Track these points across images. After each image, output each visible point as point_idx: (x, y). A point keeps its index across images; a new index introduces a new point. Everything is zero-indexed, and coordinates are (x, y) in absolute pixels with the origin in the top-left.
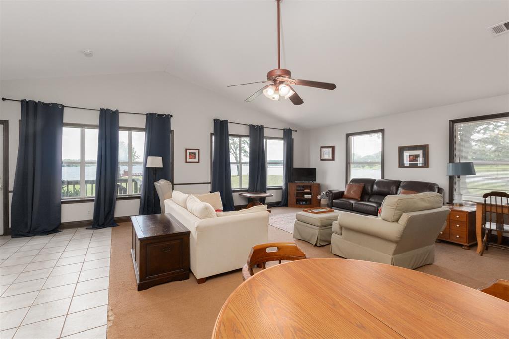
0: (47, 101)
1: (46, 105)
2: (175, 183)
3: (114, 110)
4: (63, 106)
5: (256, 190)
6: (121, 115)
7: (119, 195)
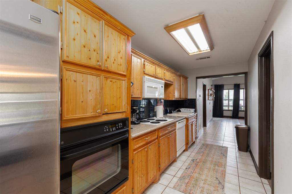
0: (220, 84)
1: (220, 85)
3: (238, 83)
4: (224, 85)
6: (240, 85)
7: (240, 110)
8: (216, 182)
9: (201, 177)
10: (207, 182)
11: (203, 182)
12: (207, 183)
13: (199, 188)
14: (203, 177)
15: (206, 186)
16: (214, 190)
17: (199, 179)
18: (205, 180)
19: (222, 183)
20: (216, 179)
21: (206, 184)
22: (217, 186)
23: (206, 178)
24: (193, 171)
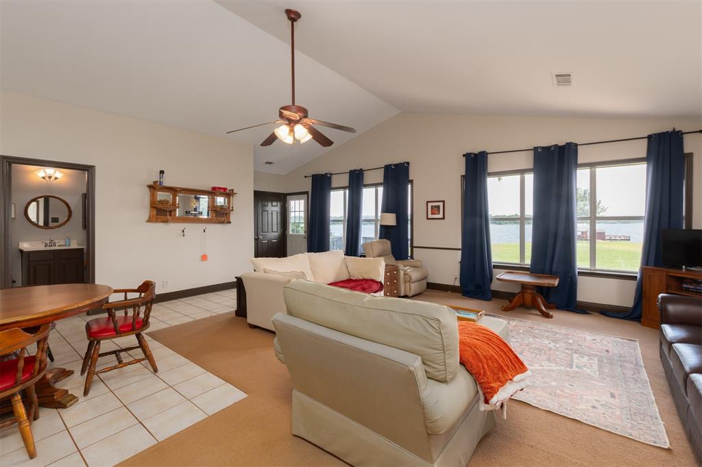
1: (323, 176)
2: (414, 245)
5: (551, 270)
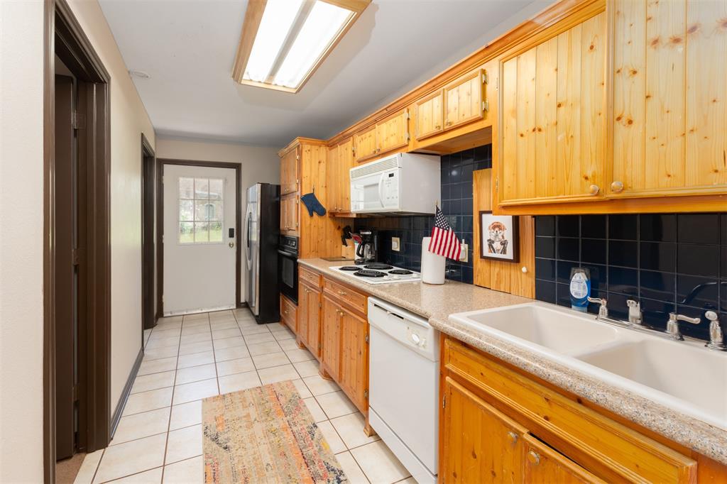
8: (226, 436)
9: (264, 425)
10: (246, 421)
11: (253, 417)
12: (244, 419)
13: (252, 401)
14: (258, 428)
15: (241, 412)
16: (223, 415)
17: (264, 418)
18: (250, 425)
19: (211, 442)
20: (228, 444)
21: (245, 417)
22: (220, 428)
23: (251, 431)
24: (295, 429)
